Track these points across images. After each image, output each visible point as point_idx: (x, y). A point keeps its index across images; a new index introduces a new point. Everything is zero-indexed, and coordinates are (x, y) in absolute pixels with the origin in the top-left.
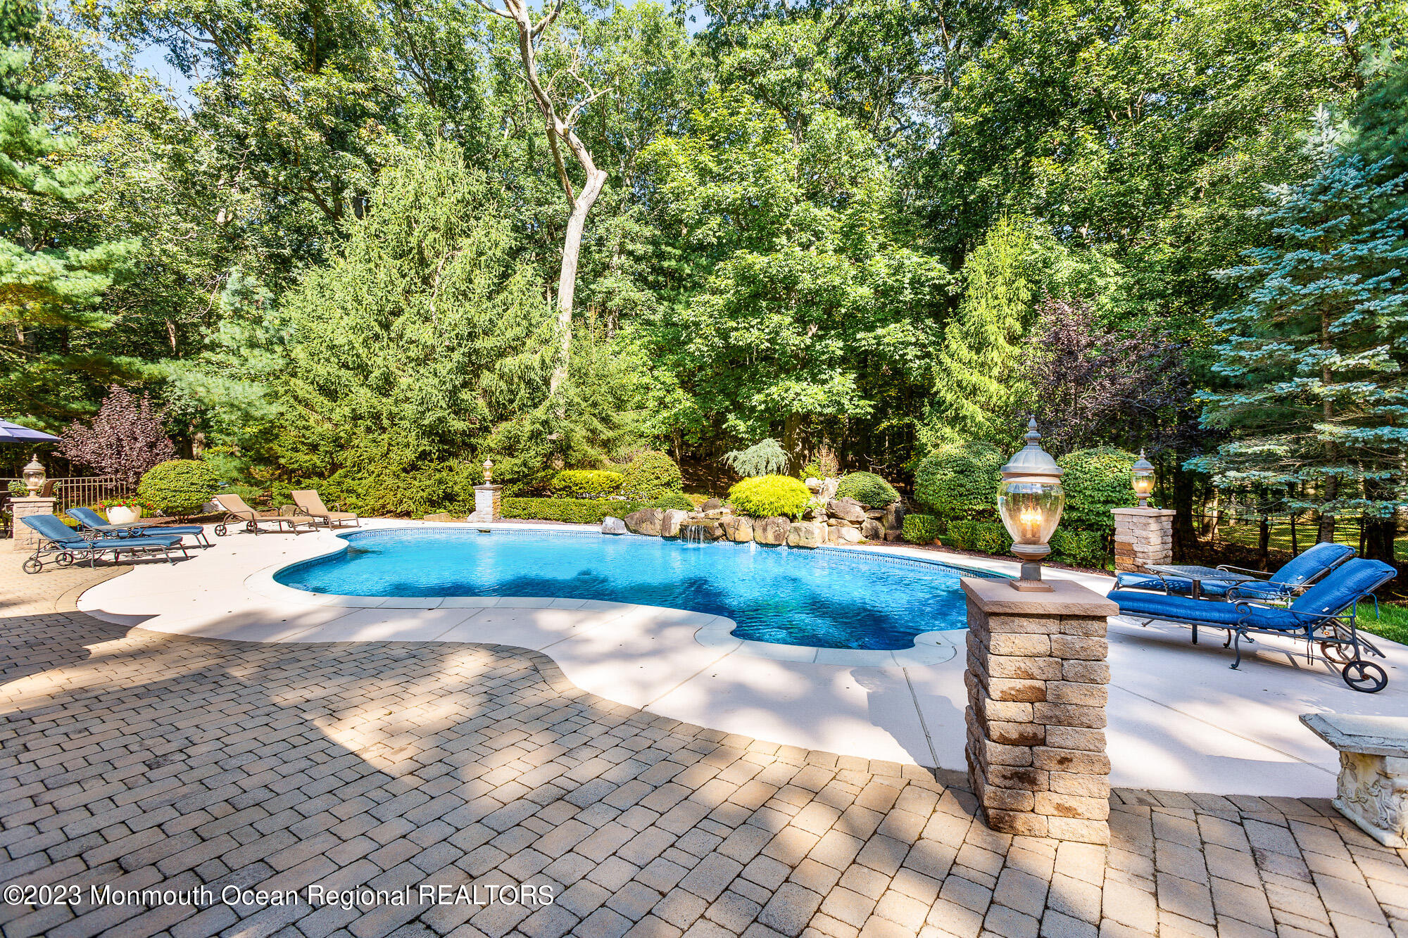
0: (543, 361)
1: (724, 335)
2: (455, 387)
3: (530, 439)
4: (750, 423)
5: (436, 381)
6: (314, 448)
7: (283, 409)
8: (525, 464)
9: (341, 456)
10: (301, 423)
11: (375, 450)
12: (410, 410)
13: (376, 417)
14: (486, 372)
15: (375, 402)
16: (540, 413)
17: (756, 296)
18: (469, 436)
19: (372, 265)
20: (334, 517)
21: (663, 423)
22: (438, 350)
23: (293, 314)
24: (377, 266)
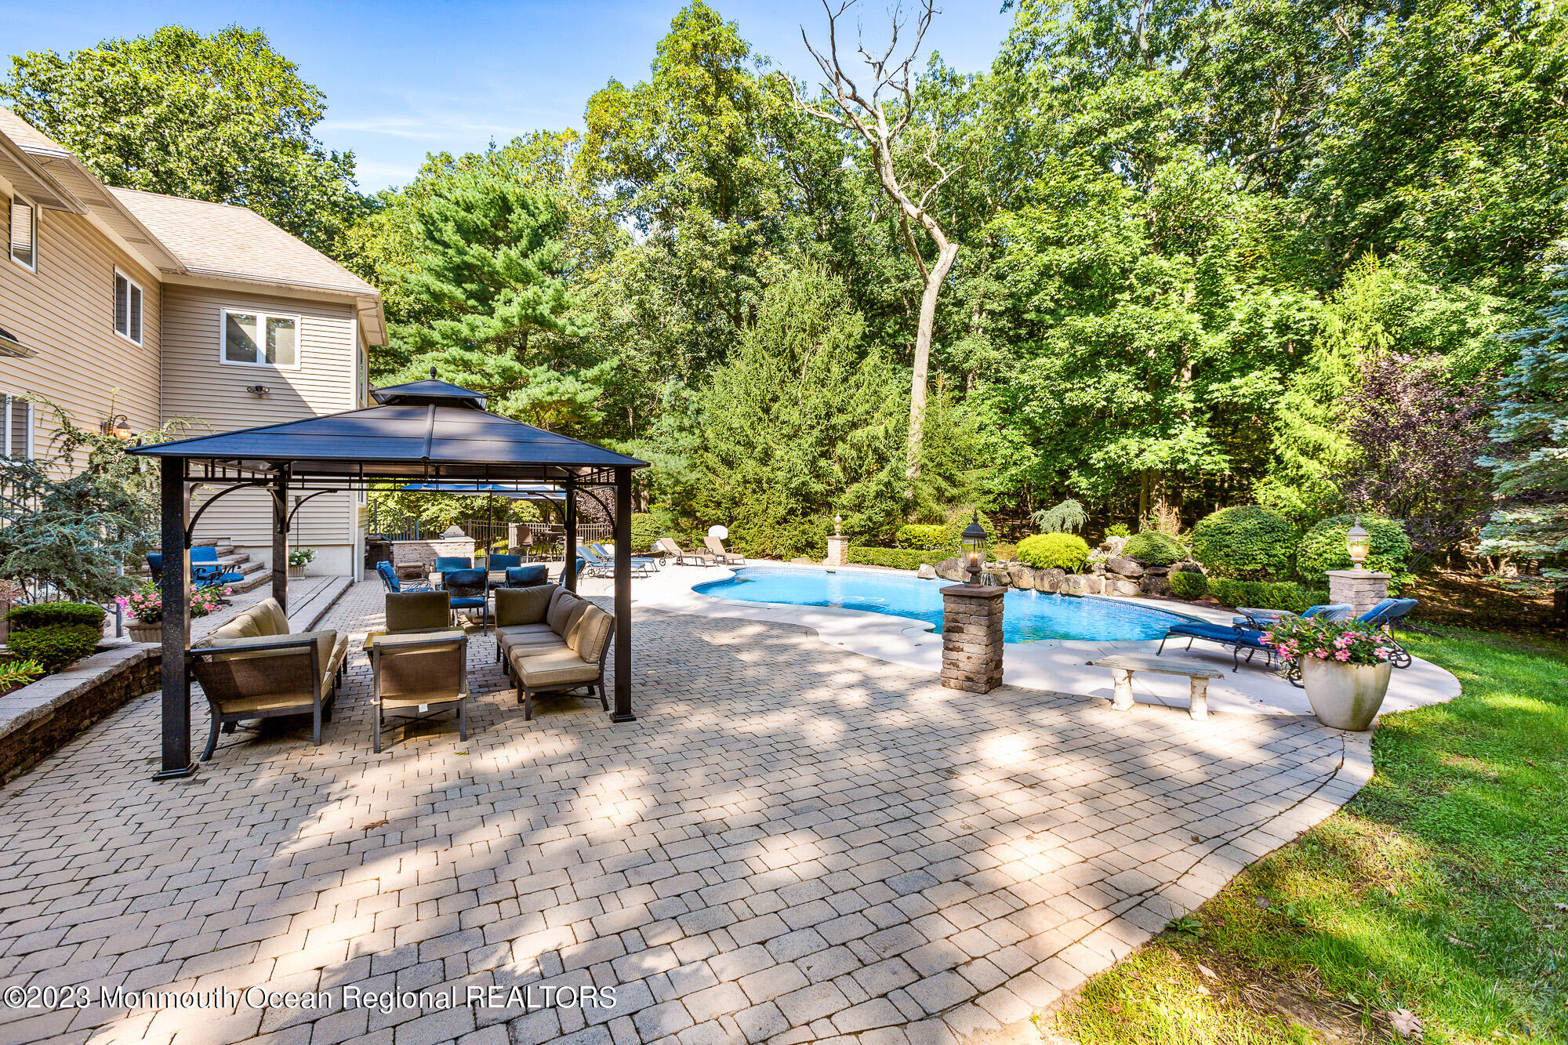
0: (887, 431)
1: (1059, 395)
2: (814, 457)
3: (876, 498)
4: (1093, 480)
5: (801, 453)
6: (718, 504)
7: (699, 475)
8: (870, 519)
9: (735, 512)
10: (710, 486)
11: (758, 507)
12: (781, 475)
13: (759, 481)
14: (840, 443)
15: (758, 470)
16: (883, 476)
17: (1096, 354)
18: (827, 495)
19: (758, 365)
20: (729, 556)
21: (1011, 480)
22: (803, 427)
23: (707, 406)
24: (761, 365)
